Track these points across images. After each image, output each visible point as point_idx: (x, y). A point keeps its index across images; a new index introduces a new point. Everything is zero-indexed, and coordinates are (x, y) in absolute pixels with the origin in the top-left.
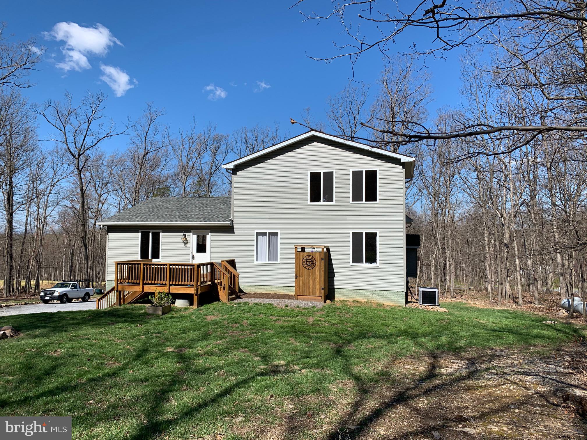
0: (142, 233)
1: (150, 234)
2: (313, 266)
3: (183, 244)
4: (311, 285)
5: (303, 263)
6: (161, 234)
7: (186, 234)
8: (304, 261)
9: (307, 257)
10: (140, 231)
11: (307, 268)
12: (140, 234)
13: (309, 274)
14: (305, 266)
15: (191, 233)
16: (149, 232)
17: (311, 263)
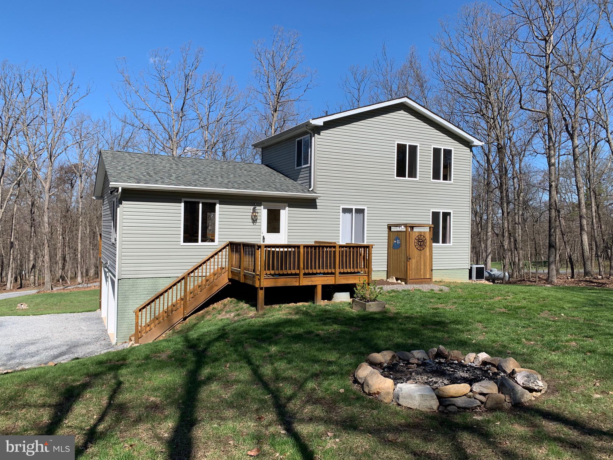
0: (186, 203)
1: (201, 205)
2: (424, 247)
3: (251, 221)
4: (422, 267)
5: (416, 244)
6: (218, 206)
7: (257, 208)
8: (416, 241)
9: (419, 236)
10: (183, 200)
11: (419, 249)
12: (183, 204)
13: (421, 256)
14: (417, 247)
15: (262, 207)
16: (199, 203)
17: (422, 243)
